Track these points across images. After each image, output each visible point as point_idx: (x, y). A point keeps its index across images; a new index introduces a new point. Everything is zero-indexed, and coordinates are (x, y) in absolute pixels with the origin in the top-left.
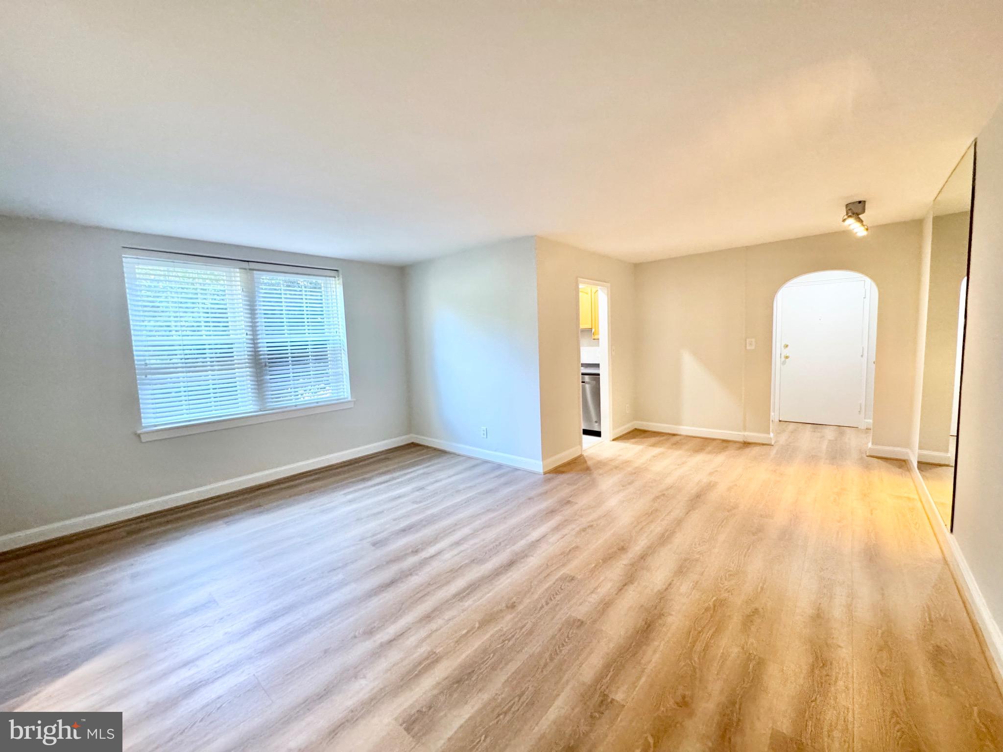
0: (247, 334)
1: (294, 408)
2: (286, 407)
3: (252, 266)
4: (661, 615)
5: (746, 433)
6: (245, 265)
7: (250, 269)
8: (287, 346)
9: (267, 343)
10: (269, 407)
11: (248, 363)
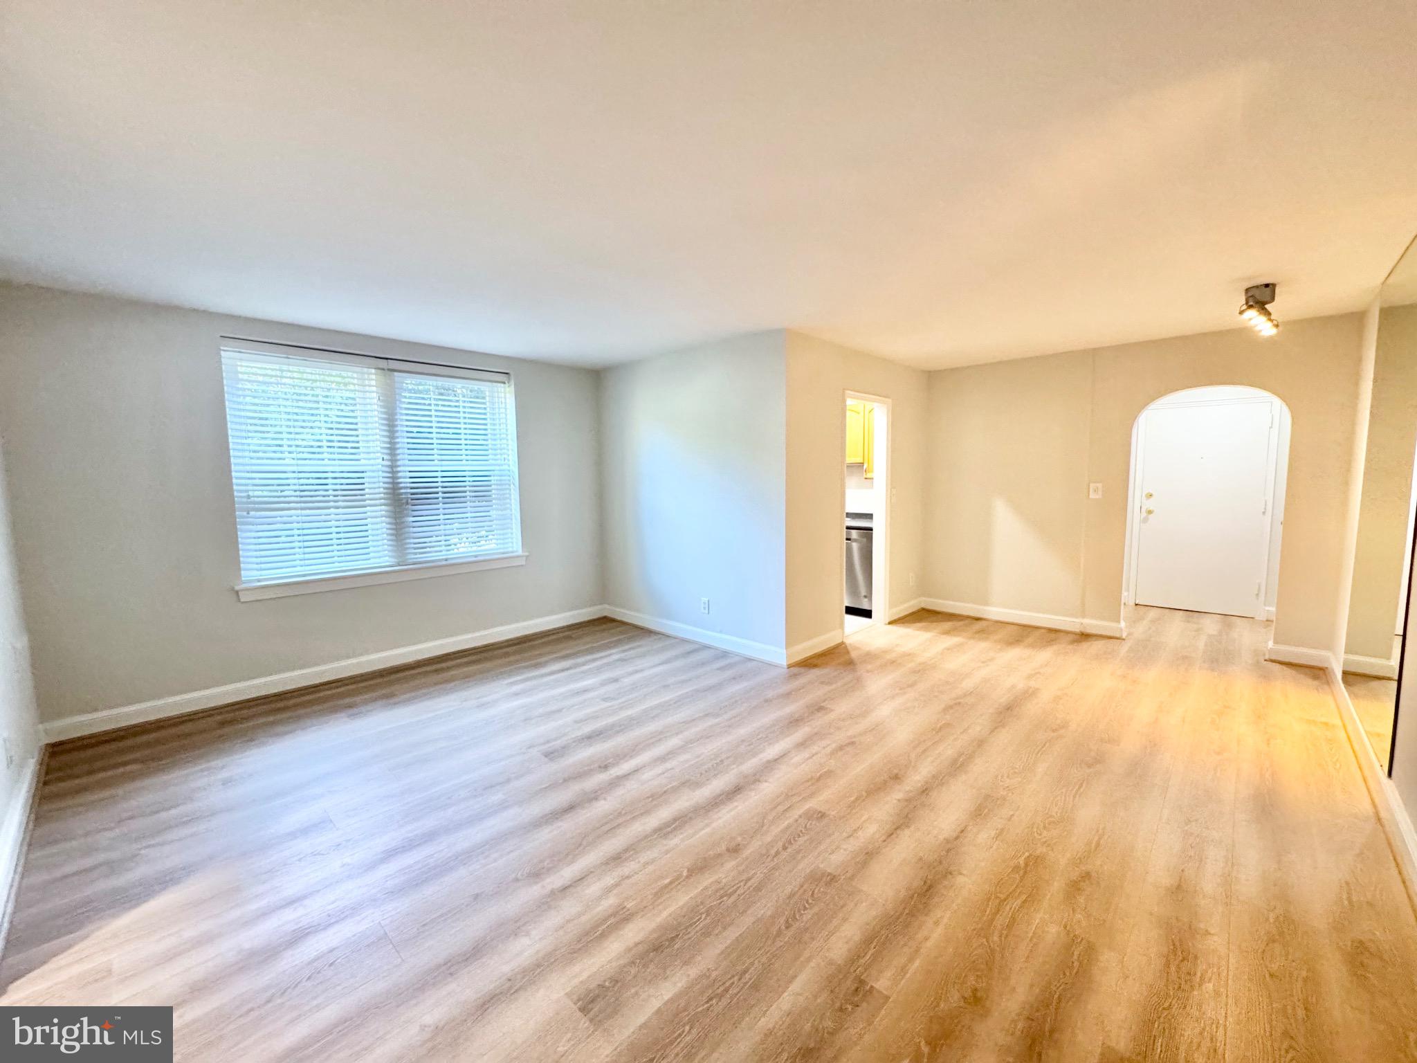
0: (383, 459)
1: (444, 563)
2: (434, 561)
3: (393, 365)
4: (948, 873)
5: (1086, 621)
6: (383, 364)
7: (389, 370)
8: (437, 477)
9: (410, 472)
10: (410, 561)
11: (384, 499)
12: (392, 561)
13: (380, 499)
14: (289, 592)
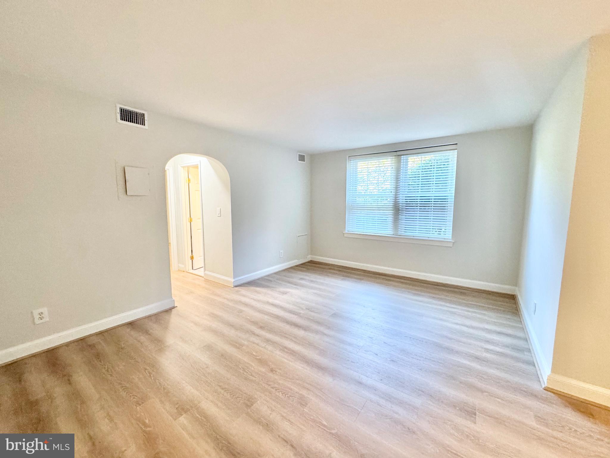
0: (391, 192)
2: (408, 236)
3: (399, 153)
6: (395, 154)
7: (398, 155)
8: (418, 199)
9: (406, 197)
10: (399, 234)
11: (392, 208)
12: (392, 233)
13: (391, 208)
14: (366, 237)
